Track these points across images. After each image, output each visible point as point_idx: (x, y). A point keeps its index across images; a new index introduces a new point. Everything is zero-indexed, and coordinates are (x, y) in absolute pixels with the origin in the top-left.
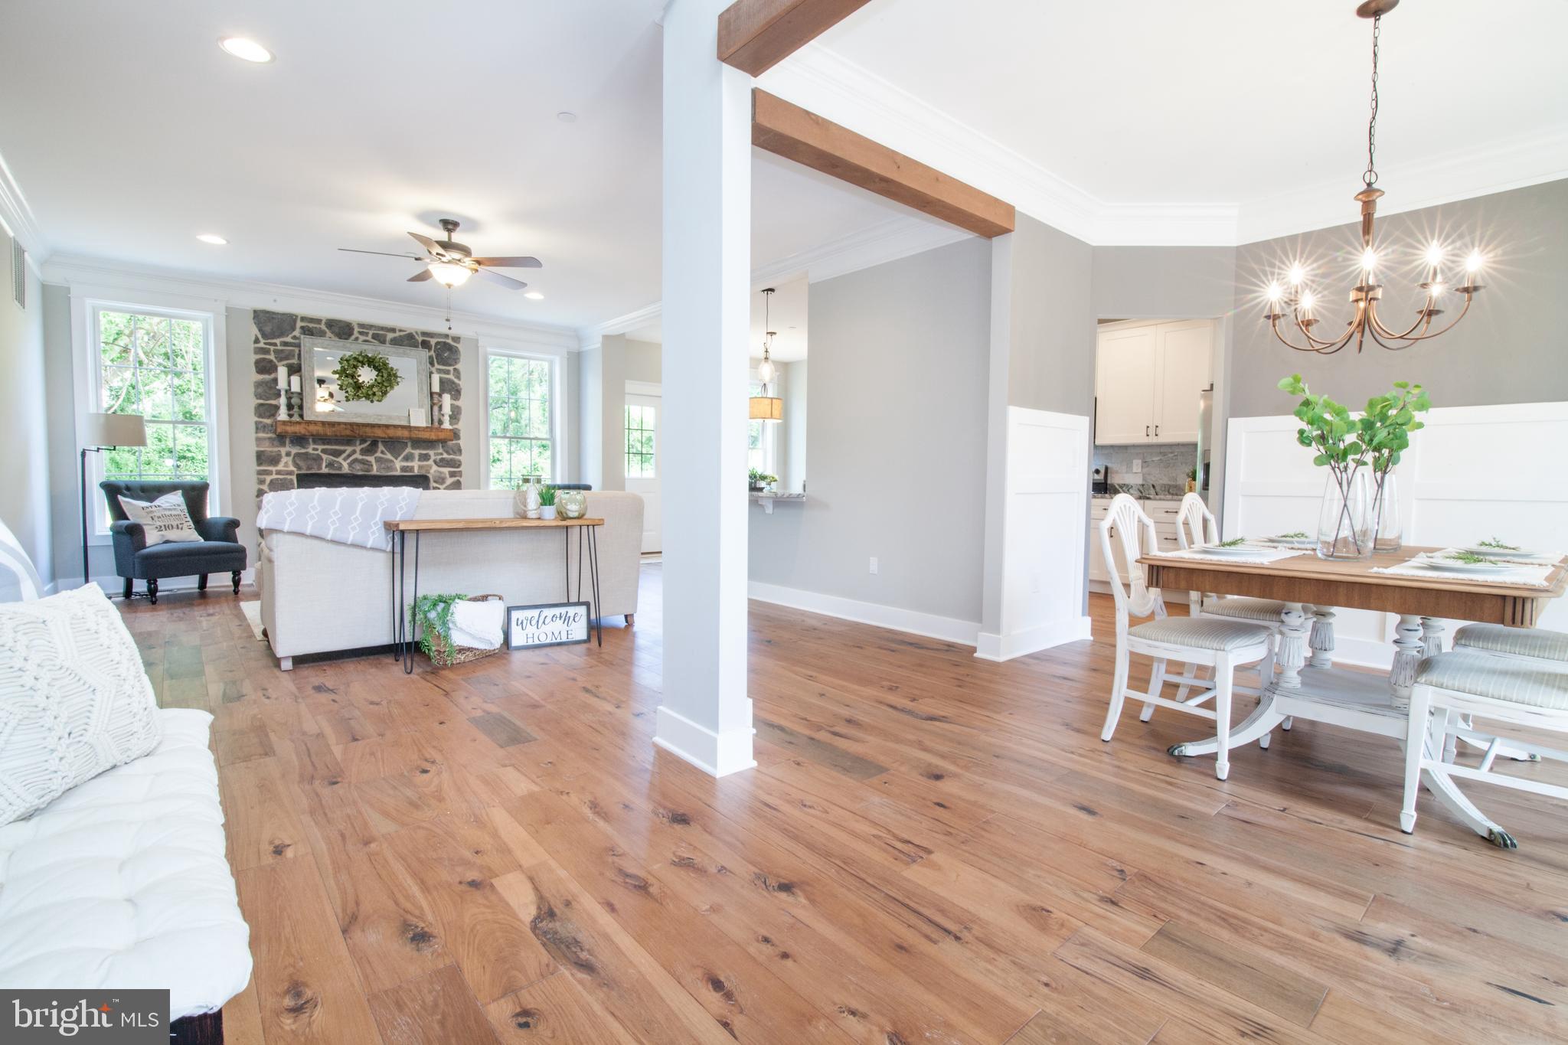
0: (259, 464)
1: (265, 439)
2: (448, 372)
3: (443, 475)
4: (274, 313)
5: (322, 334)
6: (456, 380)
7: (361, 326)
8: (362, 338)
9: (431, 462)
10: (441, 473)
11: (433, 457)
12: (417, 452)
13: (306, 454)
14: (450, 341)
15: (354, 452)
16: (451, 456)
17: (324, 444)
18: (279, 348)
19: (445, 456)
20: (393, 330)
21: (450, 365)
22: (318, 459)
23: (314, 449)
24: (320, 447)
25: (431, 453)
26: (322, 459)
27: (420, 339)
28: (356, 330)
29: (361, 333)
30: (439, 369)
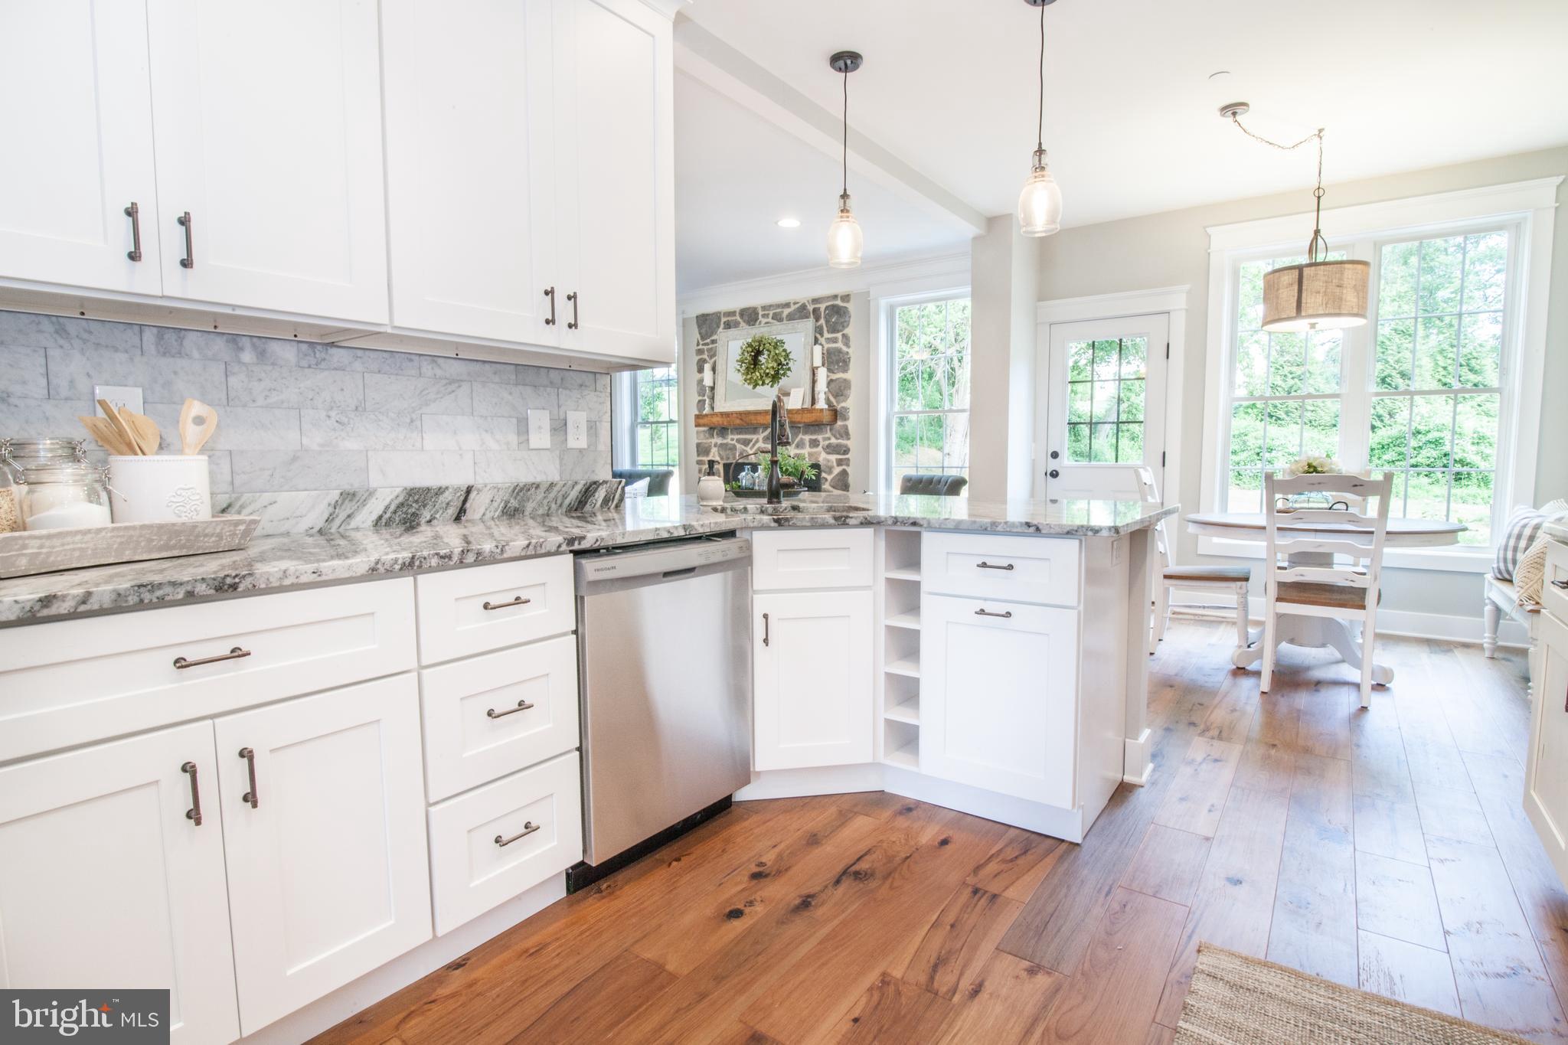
0: (698, 455)
1: (701, 432)
2: (835, 340)
3: (829, 464)
4: (708, 315)
5: (736, 325)
6: (845, 349)
7: (764, 308)
8: (764, 321)
9: (820, 449)
10: (828, 461)
11: (821, 444)
12: (807, 438)
13: (726, 444)
14: (839, 302)
15: (757, 441)
16: (839, 441)
17: (740, 433)
18: (710, 346)
19: (833, 441)
20: (787, 305)
21: (838, 331)
22: (734, 448)
23: (732, 440)
24: (736, 437)
25: (820, 437)
26: (736, 449)
27: (811, 308)
28: (761, 313)
29: (763, 316)
30: (828, 339)
